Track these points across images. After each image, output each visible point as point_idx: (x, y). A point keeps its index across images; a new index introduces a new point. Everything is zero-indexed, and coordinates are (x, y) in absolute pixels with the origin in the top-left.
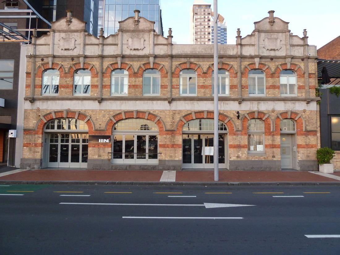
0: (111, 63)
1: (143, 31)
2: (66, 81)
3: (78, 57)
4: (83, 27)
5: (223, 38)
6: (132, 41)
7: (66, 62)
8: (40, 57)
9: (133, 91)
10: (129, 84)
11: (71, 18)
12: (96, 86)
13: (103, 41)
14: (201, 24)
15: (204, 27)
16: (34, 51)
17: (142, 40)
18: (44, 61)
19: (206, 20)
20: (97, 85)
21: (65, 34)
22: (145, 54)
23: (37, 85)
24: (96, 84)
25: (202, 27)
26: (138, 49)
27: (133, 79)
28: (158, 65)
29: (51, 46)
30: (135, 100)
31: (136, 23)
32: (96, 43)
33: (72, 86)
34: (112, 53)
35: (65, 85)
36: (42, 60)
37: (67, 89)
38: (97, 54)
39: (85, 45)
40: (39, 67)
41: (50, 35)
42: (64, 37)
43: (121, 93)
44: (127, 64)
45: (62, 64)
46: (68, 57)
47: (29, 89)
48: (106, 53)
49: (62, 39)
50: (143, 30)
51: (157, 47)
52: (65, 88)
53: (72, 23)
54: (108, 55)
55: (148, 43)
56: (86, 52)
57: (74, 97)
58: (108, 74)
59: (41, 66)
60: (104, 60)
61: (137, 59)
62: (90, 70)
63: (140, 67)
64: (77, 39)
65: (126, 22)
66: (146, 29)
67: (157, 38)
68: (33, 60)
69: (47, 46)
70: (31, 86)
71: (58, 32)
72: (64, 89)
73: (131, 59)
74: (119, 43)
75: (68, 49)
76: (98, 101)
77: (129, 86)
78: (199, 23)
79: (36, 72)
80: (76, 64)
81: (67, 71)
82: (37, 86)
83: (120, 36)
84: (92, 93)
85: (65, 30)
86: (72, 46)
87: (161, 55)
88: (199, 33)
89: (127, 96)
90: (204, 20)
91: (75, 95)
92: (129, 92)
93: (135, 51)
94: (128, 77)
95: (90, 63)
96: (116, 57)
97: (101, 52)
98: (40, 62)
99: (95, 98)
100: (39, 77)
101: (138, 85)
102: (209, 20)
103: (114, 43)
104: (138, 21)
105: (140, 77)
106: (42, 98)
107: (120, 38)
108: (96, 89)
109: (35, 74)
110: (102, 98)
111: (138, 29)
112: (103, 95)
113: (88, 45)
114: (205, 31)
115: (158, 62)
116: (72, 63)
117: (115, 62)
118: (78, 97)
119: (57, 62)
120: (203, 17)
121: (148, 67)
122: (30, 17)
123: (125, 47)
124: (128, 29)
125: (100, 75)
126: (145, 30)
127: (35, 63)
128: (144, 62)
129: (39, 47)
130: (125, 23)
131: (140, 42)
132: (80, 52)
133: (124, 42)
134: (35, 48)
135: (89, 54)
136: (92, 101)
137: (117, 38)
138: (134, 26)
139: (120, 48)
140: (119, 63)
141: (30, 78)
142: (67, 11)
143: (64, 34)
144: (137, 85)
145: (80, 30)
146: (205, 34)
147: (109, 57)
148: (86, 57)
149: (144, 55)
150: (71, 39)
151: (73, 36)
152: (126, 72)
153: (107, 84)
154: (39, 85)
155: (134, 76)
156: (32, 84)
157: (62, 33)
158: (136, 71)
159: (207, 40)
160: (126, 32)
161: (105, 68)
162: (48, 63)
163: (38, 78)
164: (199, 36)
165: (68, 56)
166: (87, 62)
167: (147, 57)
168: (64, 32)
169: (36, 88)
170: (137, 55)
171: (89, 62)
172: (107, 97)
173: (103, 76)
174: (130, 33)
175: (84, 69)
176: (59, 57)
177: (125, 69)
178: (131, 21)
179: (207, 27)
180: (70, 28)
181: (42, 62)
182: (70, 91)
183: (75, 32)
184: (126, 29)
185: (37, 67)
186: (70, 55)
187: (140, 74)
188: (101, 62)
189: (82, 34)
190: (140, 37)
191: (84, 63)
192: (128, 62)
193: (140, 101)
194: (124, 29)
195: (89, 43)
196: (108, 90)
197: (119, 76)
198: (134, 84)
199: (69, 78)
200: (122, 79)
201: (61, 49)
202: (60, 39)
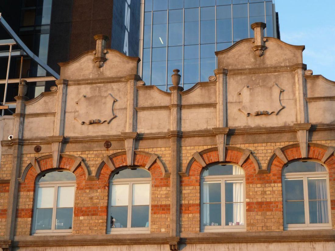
0: (201, 149)
1: (276, 69)
2: (91, 198)
3: (121, 139)
4: (132, 69)
6: (251, 95)
7: (91, 152)
8: (32, 144)
9: (258, 217)
10: (248, 200)
11: (105, 51)
12: (165, 208)
13: (180, 98)
16: (19, 131)
17: (276, 92)
18: (42, 151)
20: (166, 206)
21: (91, 88)
22: (285, 123)
23: (23, 210)
24: (164, 203)
26: (266, 114)
27: (258, 188)
28: (321, 150)
29: (58, 117)
30: (264, 242)
31: (258, 52)
32: (163, 105)
33: (105, 209)
34: (203, 126)
35: (88, 208)
36: (38, 149)
37: (94, 217)
38: (166, 131)
39: (136, 110)
40: (30, 166)
41: (56, 92)
42: (89, 95)
43: (227, 224)
44: (239, 150)
45: (84, 156)
46: (98, 141)
47: (4, 220)
48: (187, 127)
49: (83, 98)
50: (276, 67)
51: (313, 106)
52: (88, 215)
53: (107, 62)
54: (194, 132)
55: (291, 97)
56: (139, 126)
57: (109, 238)
58: (192, 177)
59: (33, 164)
60: (183, 144)
61: (264, 137)
62: (149, 169)
63: (274, 157)
64: (117, 98)
65: (234, 50)
66: (283, 65)
67: (313, 84)
68: (16, 151)
69: (49, 118)
70: (10, 212)
71: (75, 84)
72: (86, 217)
73: (250, 138)
74: (220, 100)
75: (98, 122)
76: (171, 246)
77: (248, 204)
79: (21, 181)
80: (115, 155)
81: (94, 174)
82: (23, 213)
83: (219, 85)
84: (154, 227)
85: (90, 79)
86: (106, 115)
87: (328, 125)
89: (244, 230)
91: (112, 233)
92: (247, 219)
93: (258, 117)
94: (244, 181)
95: (150, 151)
96: (211, 134)
97: (175, 125)
98: (32, 155)
99: (163, 239)
100: (29, 191)
101: (271, 203)
103: (207, 101)
104: (263, 48)
105: (275, 182)
106: (32, 242)
107: (221, 88)
108: (163, 216)
109: (20, 184)
110: (181, 239)
111: (262, 66)
112: (183, 229)
113: (144, 109)
115: (319, 142)
116: (108, 153)
117: (209, 147)
118: (121, 238)
119: (72, 153)
121: (293, 155)
122: (10, 54)
123: (233, 110)
124: (239, 67)
125: (173, 179)
126: (281, 67)
127: (20, 157)
128: (283, 145)
129: (31, 119)
130: (231, 54)
131: (271, 95)
132: (125, 127)
133: (230, 99)
134: (22, 123)
135: (147, 132)
136: (156, 246)
137: (212, 91)
138: (253, 60)
139: (221, 114)
140: (221, 148)
141: (6, 194)
142: (96, 37)
143: (89, 87)
144: (269, 203)
145: (125, 77)
147: (194, 136)
148: (139, 138)
149: (284, 127)
150: (106, 97)
151: (109, 92)
152: (238, 171)
153: (191, 202)
154: (27, 210)
155: (259, 179)
156: (11, 207)
157: (83, 86)
158: (264, 166)
160: (234, 74)
161: (185, 162)
162: (50, 157)
163: (25, 193)
165: (97, 137)
166: (142, 150)
167: (290, 130)
168: (88, 84)
169: (20, 217)
170: (266, 128)
171: (147, 150)
172: (191, 235)
173: (181, 182)
174: (243, 77)
175: (134, 167)
176: (77, 141)
177: (235, 163)
178: (244, 48)
180: (102, 73)
181: (38, 155)
182: (101, 221)
183: (113, 82)
184: (234, 67)
185: (25, 165)
186: (103, 136)
187: (274, 175)
188: (175, 148)
189: (130, 86)
190: (270, 84)
191: (135, 154)
192: (242, 146)
193: (279, 244)
194: (230, 68)
195: (147, 105)
196: (193, 218)
197: (221, 180)
198: (260, 200)
199: (99, 190)
200: (229, 188)
201: (80, 122)
202: (80, 100)
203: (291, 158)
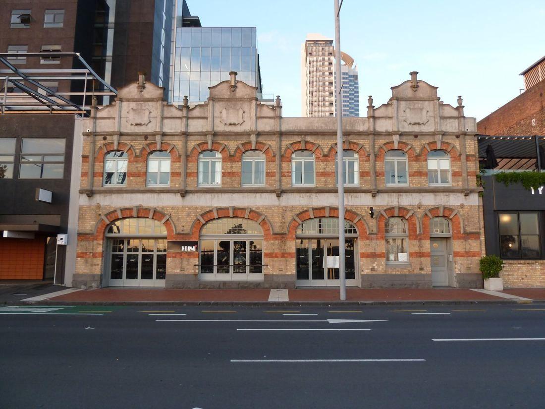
0: (199, 142)
1: (241, 99)
2: (137, 167)
3: (154, 134)
4: (160, 94)
5: (353, 90)
6: (227, 113)
7: (137, 141)
8: (101, 135)
9: (228, 180)
10: (223, 171)
11: (145, 82)
12: (178, 174)
13: (188, 113)
14: (318, 70)
15: (323, 74)
16: (94, 127)
17: (241, 112)
18: (107, 140)
19: (326, 63)
20: (179, 173)
21: (136, 104)
22: (245, 130)
23: (97, 173)
24: (178, 171)
25: (321, 73)
26: (234, 124)
27: (229, 164)
28: (262, 145)
29: (117, 120)
30: (231, 193)
31: (232, 89)
32: (178, 116)
33: (145, 173)
34: (200, 130)
35: (135, 173)
36: (105, 139)
37: (139, 178)
38: (179, 131)
39: (163, 118)
40: (101, 148)
41: (115, 105)
42: (135, 108)
43: (211, 183)
44: (219, 144)
45: (132, 144)
46: (141, 135)
47: (86, 178)
48: (191, 129)
49: (132, 110)
50: (241, 98)
51: (260, 121)
52: (135, 176)
53: (146, 89)
54: (195, 132)
55: (249, 116)
56: (164, 128)
57: (147, 189)
58: (194, 158)
59: (102, 146)
60: (188, 139)
61: (233, 137)
62: (169, 152)
63: (238, 148)
64: (152, 111)
65: (219, 87)
66: (245, 97)
67: (261, 109)
68: (92, 139)
69: (111, 120)
70: (89, 174)
71: (126, 101)
72: (134, 178)
73: (225, 137)
74: (210, 115)
75: (140, 125)
76: (181, 194)
77: (223, 173)
78: (315, 68)
79: (96, 155)
80: (150, 144)
81: (138, 154)
82: (97, 174)
83: (210, 107)
84: (173, 184)
85: (136, 99)
86: (145, 120)
87: (267, 132)
88: (315, 83)
89: (221, 187)
90: (323, 64)
91: (149, 187)
92: (222, 181)
93: (230, 126)
94: (221, 161)
95: (170, 142)
96: (205, 134)
97: (184, 128)
98: (102, 142)
99: (177, 191)
100: (100, 162)
101: (235, 172)
102: (331, 64)
103: (203, 115)
104: (235, 87)
105: (237, 162)
106: (103, 191)
107: (211, 109)
108: (177, 178)
109: (95, 158)
110: (186, 191)
111: (234, 97)
112: (188, 185)
113: (167, 118)
114: (324, 80)
115: (261, 141)
116: (145, 142)
117: (203, 141)
118: (153, 189)
119: (125, 142)
120: (320, 58)
121: (248, 147)
122: (86, 78)
123: (217, 121)
124: (221, 97)
125: (183, 158)
126: (244, 98)
127: (94, 142)
128: (243, 142)
129: (100, 121)
130: (217, 89)
131: (238, 114)
132: (156, 128)
133: (216, 115)
134: (95, 123)
135: (169, 131)
136: (173, 194)
137: (206, 110)
138: (229, 93)
139: (210, 123)
140: (210, 142)
141: (87, 164)
142: (139, 73)
143: (135, 103)
145: (156, 99)
146: (324, 84)
147: (195, 135)
148: (164, 135)
149: (244, 132)
150: (145, 110)
151: (147, 107)
152: (218, 155)
153: (193, 171)
154: (100, 173)
155: (229, 160)
156: (90, 170)
157: (131, 102)
158: (232, 153)
159: (327, 93)
160: (218, 101)
161: (190, 149)
162: (112, 143)
163: (98, 164)
164: (315, 88)
165: (140, 133)
166: (165, 141)
167: (248, 134)
168: (134, 101)
169: (96, 177)
170: (234, 132)
171: (168, 142)
172: (192, 189)
173: (187, 160)
174: (224, 103)
175: (161, 151)
176: (127, 135)
177: (216, 151)
178: (225, 86)
179: (327, 73)
180: (143, 95)
181: (105, 142)
182: (142, 180)
183: (149, 101)
184: (218, 97)
185: (97, 148)
186: (143, 133)
187: (237, 158)
188: (184, 141)
189: (159, 104)
190: (238, 108)
191: (162, 143)
192: (221, 142)
193: (238, 194)
194: (216, 97)
195: (168, 116)
196: (194, 179)
197: (209, 160)
198: (229, 171)
199: (141, 163)
200: (214, 164)
201: (130, 124)
202: (129, 110)
203: (247, 149)
